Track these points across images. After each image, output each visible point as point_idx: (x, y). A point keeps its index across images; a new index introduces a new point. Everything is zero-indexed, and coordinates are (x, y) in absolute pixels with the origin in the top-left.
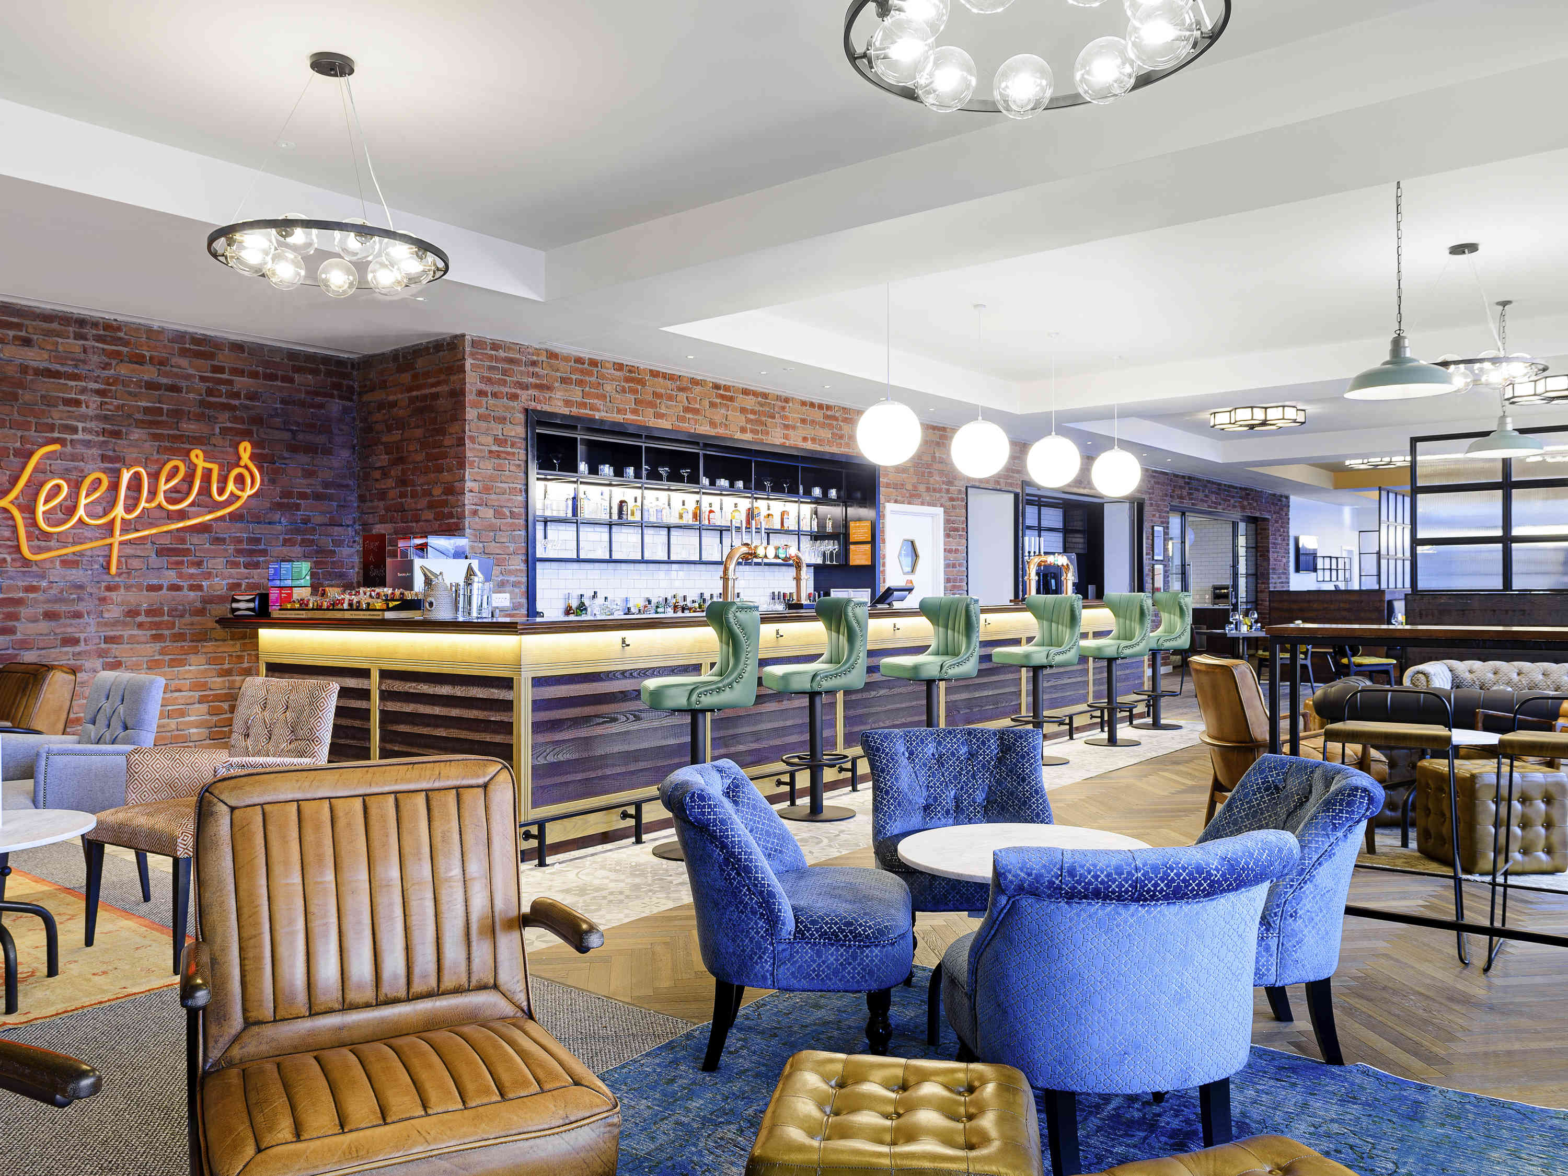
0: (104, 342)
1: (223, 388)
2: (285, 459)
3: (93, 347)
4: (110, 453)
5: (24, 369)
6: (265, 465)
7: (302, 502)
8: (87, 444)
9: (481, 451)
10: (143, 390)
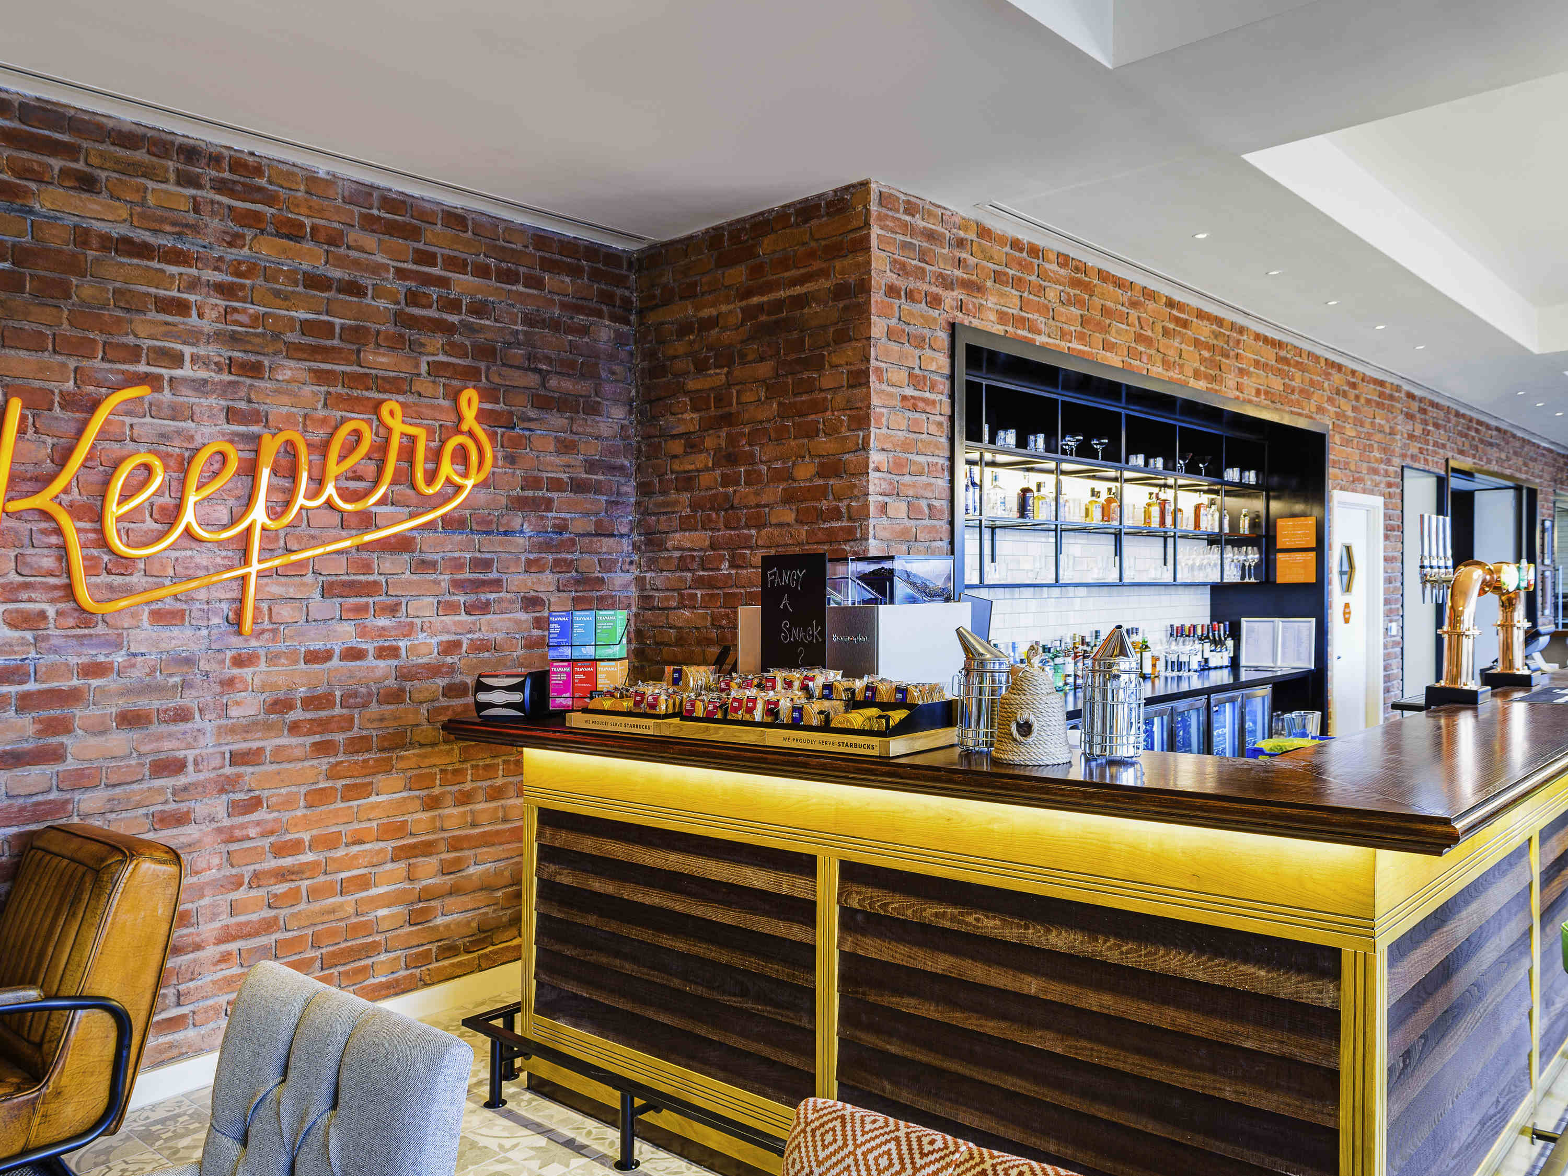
0: (232, 194)
1: (434, 292)
2: (531, 420)
3: (212, 202)
4: (243, 405)
5: (82, 236)
6: (499, 431)
7: (554, 495)
8: (200, 386)
9: (891, 395)
10: (300, 289)
